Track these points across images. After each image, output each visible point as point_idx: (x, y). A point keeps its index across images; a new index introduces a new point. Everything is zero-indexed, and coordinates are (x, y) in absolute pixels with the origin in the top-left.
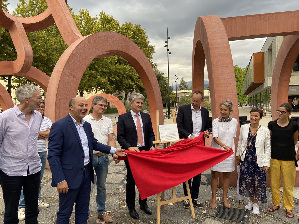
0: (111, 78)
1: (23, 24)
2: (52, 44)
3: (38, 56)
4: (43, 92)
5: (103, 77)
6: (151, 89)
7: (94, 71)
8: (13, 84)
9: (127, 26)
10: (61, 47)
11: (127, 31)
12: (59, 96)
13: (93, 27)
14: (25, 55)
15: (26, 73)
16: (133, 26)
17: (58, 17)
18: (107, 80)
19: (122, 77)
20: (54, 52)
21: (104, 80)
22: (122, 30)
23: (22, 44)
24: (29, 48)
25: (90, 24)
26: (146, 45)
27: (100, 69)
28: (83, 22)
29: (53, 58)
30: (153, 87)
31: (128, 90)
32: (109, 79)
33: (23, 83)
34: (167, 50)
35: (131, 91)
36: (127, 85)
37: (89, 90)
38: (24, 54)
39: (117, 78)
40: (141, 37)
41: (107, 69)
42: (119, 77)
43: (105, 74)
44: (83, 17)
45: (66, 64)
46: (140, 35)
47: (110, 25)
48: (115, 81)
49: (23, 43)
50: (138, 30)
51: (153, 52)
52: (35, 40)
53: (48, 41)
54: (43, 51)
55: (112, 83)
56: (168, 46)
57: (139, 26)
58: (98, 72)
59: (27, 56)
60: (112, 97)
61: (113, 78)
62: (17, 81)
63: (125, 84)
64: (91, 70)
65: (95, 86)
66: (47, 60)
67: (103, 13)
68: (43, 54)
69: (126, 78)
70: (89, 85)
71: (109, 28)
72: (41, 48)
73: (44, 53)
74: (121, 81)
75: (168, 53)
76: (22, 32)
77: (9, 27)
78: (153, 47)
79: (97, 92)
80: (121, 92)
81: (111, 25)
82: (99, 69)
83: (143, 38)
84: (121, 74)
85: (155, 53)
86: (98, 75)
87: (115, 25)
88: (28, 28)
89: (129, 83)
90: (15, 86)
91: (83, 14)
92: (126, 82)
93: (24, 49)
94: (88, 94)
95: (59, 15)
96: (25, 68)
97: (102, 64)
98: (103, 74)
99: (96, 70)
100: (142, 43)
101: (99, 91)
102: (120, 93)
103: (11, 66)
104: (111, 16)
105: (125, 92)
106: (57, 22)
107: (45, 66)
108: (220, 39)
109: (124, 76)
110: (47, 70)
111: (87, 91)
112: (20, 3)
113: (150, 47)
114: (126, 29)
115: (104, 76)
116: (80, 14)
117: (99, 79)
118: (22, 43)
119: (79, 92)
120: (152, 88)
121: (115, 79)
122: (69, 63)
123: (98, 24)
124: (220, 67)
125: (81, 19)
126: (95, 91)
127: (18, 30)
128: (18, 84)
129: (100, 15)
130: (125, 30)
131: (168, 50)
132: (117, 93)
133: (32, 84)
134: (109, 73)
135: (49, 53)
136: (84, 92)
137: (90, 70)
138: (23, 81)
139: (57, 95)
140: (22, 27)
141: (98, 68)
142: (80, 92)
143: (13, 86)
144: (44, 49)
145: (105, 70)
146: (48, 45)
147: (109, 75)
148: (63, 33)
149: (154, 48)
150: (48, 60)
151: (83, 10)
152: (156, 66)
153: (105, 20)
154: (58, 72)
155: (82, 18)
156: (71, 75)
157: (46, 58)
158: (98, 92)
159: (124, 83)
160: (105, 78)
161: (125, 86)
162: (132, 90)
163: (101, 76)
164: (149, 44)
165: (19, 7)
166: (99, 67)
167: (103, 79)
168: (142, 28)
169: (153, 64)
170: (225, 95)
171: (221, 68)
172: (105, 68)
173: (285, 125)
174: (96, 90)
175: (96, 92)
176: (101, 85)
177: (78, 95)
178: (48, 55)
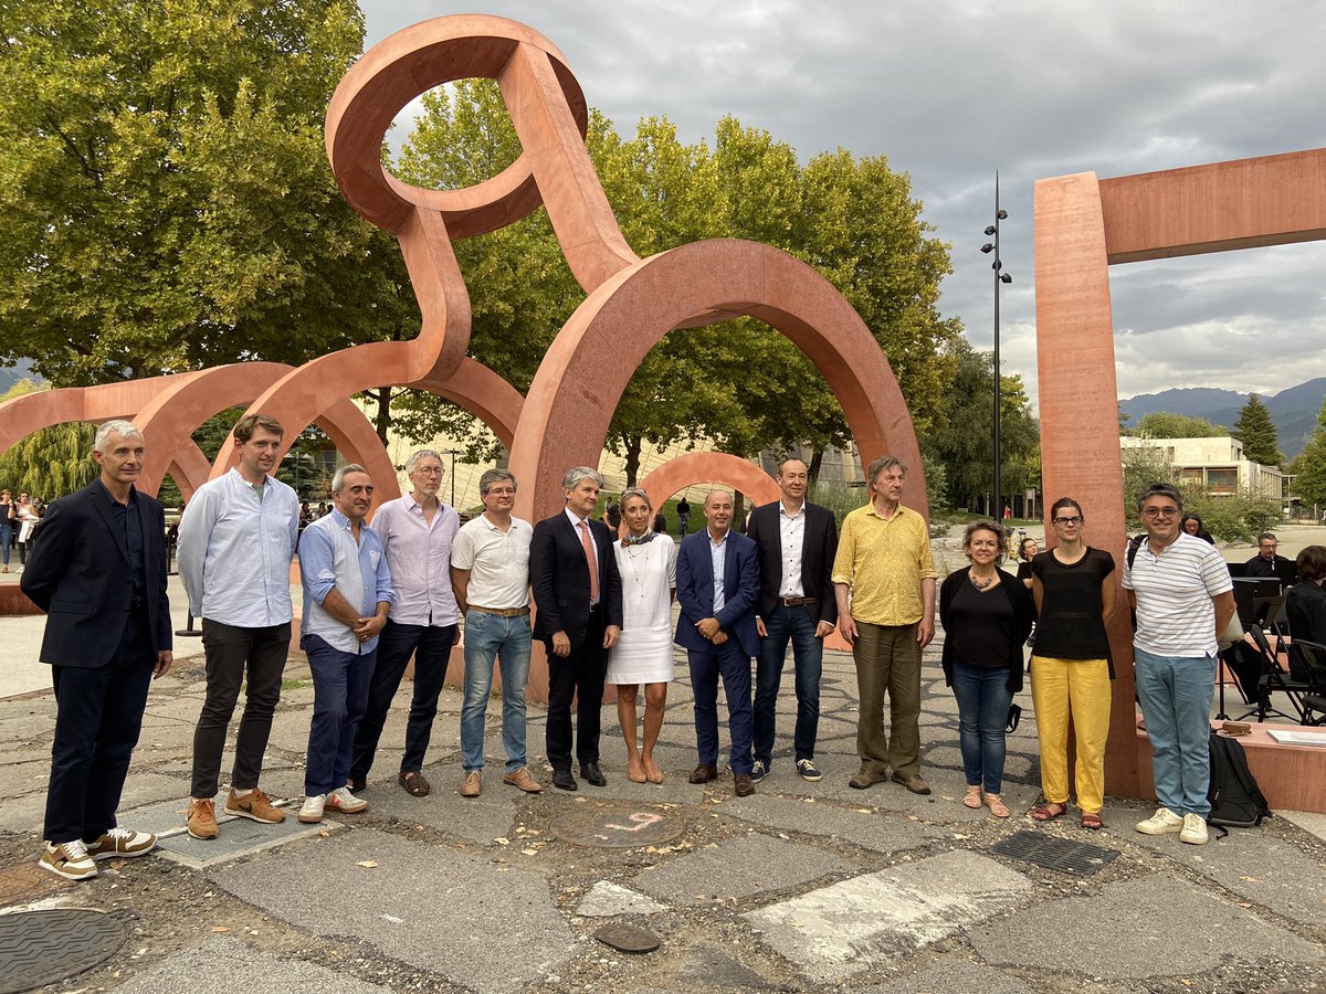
0: (753, 387)
1: (444, 214)
2: (533, 268)
3: (485, 311)
4: (494, 445)
5: (718, 384)
6: (878, 437)
7: (683, 361)
8: (394, 414)
9: (826, 166)
10: (564, 275)
11: (829, 188)
12: (546, 463)
13: (688, 185)
14: (447, 320)
15: (447, 379)
16: (857, 164)
17: (557, 191)
18: (734, 395)
19: (799, 383)
20: (536, 295)
21: (720, 395)
22: (807, 185)
23: (440, 284)
24: (460, 293)
25: (676, 173)
26: (911, 240)
27: (709, 352)
28: (649, 169)
29: (533, 319)
30: (888, 432)
31: (825, 439)
32: (741, 389)
33: (426, 411)
34: (994, 267)
35: (840, 444)
36: (818, 414)
37: (664, 437)
38: (445, 317)
39: (776, 387)
40: (890, 210)
41: (736, 350)
42: (783, 380)
43: (729, 371)
44: (650, 149)
45: (572, 362)
46: (885, 199)
47: (758, 170)
48: (769, 400)
49: (443, 281)
50: (878, 181)
51: (942, 271)
52: (475, 253)
53: (520, 257)
54: (502, 295)
55: (753, 407)
56: (997, 248)
57: (883, 164)
58: (698, 363)
59: (452, 325)
60: (743, 468)
61: (758, 386)
62: (408, 401)
63: (808, 411)
64: (672, 358)
65: (686, 421)
66: (513, 326)
67: (729, 124)
68: (501, 305)
69: (816, 385)
70: (661, 414)
71: (751, 183)
72: (496, 280)
73: (503, 299)
74: (794, 402)
75: (998, 277)
76: (440, 242)
77: (400, 225)
78: (942, 249)
79: (693, 443)
80: (794, 445)
81: (762, 167)
82: (703, 351)
83: (895, 215)
84: (794, 369)
85: (951, 272)
86: (697, 374)
87: (778, 167)
88: (458, 224)
89: (828, 408)
90: (399, 421)
91: (652, 135)
92: (813, 404)
93: (443, 302)
94: (660, 452)
95: (561, 185)
96: (446, 364)
97: (716, 330)
98: (721, 371)
99: (692, 354)
100: (890, 232)
101: (702, 439)
102: (792, 449)
103: (400, 359)
104: (761, 134)
105: (809, 445)
106: (551, 205)
107: (507, 346)
108: (1080, 271)
109: (806, 379)
110: (513, 361)
111: (653, 439)
112: (428, 115)
113: (930, 249)
114: (826, 179)
115: (724, 381)
116: (639, 137)
117: (701, 393)
118: (437, 278)
119: (622, 443)
120: (882, 435)
121: (769, 391)
122: (580, 358)
123: (709, 171)
124: (1067, 371)
125: (642, 154)
126: (687, 442)
127: (428, 235)
128: (410, 412)
129: (718, 132)
130: (819, 183)
131: (997, 265)
132: (777, 450)
133: (457, 413)
134: (745, 366)
135: (520, 300)
136: (644, 443)
137: (669, 358)
138: (428, 400)
139: (540, 458)
140: (441, 225)
141: (698, 348)
142: (627, 444)
143: (396, 420)
144: (507, 284)
145: (725, 355)
146: (521, 271)
147: (745, 373)
148: (570, 244)
149: (946, 251)
150: (518, 325)
151: (652, 121)
152: (954, 330)
153: (739, 151)
154: (547, 386)
155: (646, 152)
156: (586, 394)
157: (513, 320)
158: (697, 442)
159: (806, 405)
160: (726, 388)
161: (811, 421)
162: (844, 437)
163: (708, 380)
164: (926, 236)
165: (422, 129)
166: (703, 344)
167: (719, 390)
168: (894, 170)
169: (939, 320)
170: (1078, 467)
171: (1069, 375)
172: (730, 345)
173: (1075, 560)
174: (693, 436)
175: (692, 446)
176: (708, 417)
177: (620, 455)
178: (517, 309)
